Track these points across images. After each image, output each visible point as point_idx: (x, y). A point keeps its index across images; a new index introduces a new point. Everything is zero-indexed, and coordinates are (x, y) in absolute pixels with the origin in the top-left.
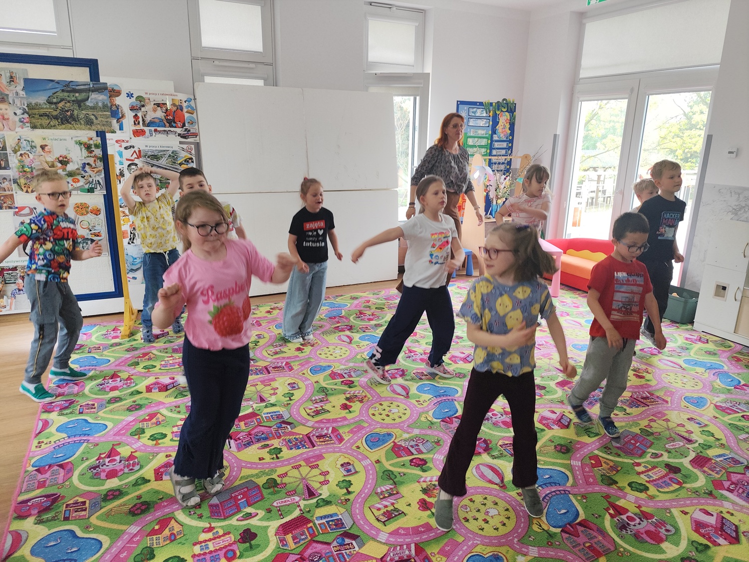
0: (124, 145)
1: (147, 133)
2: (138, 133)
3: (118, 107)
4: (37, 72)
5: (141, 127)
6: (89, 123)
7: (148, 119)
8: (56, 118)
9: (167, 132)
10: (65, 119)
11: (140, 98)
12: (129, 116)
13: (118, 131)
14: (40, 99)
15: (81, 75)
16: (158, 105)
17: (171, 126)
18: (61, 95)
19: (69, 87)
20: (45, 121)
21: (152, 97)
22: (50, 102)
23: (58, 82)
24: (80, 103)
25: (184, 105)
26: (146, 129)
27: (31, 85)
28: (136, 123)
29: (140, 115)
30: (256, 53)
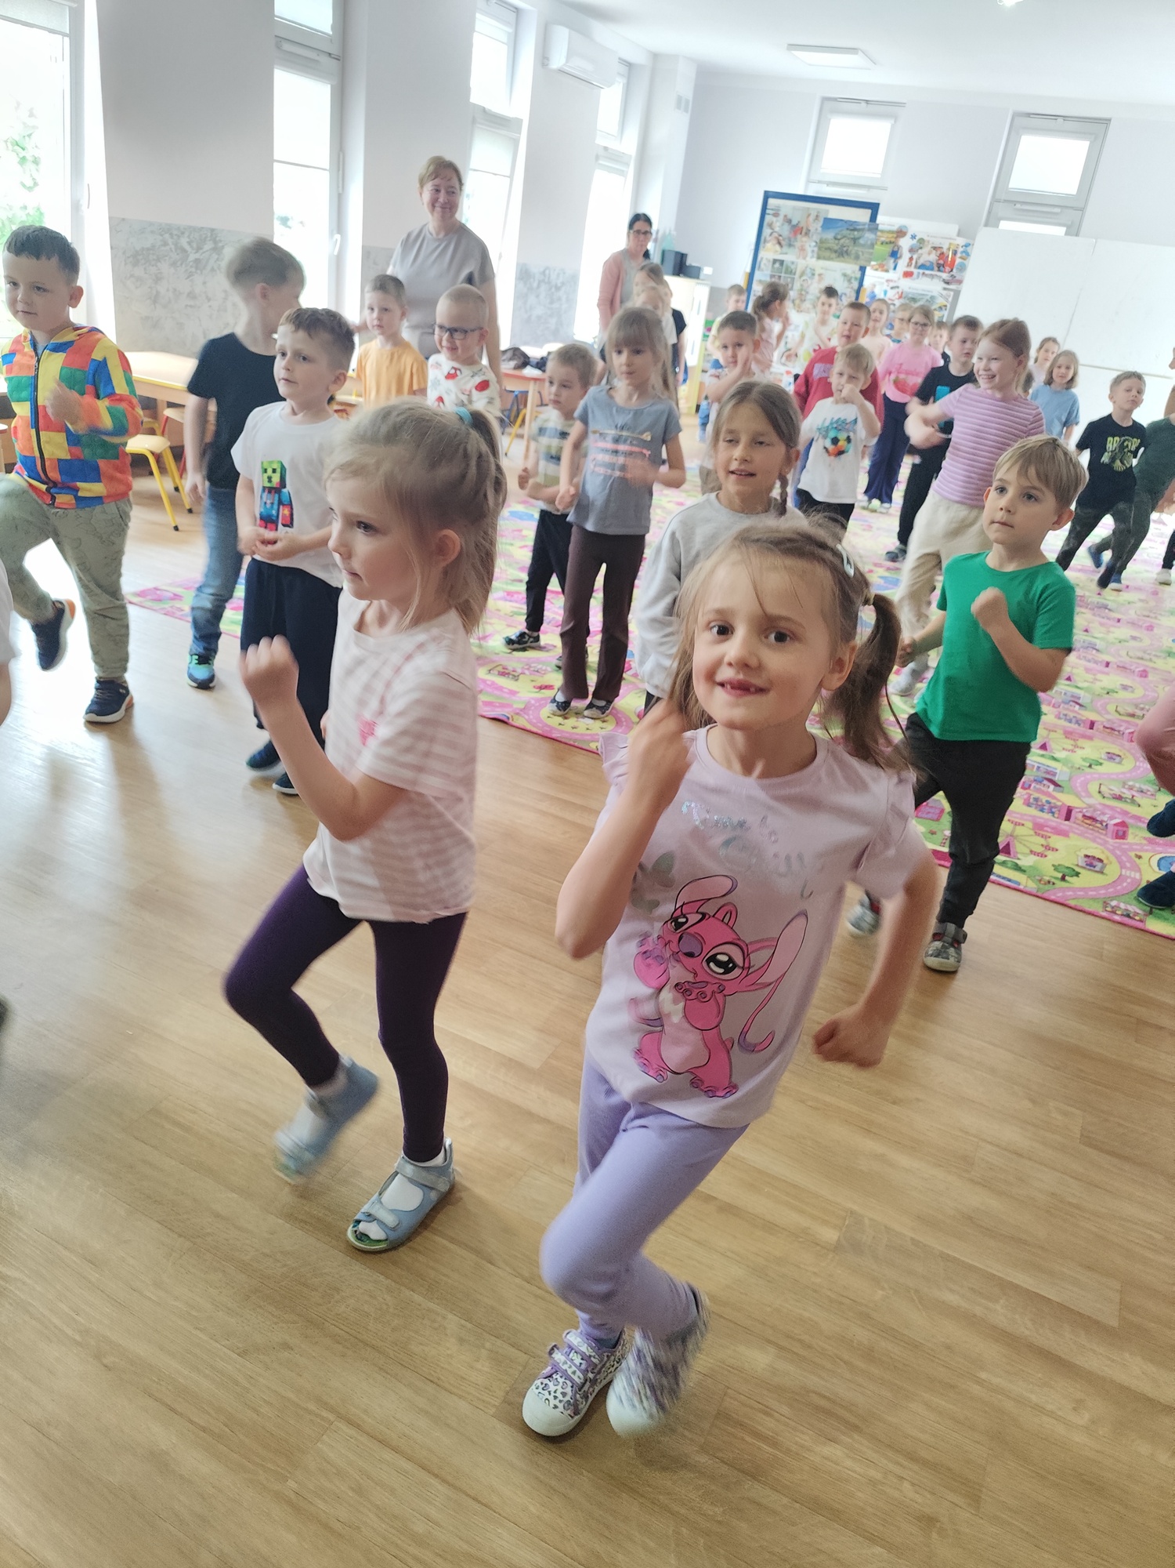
0: (892, 284)
1: (915, 275)
2: (908, 274)
3: (899, 247)
4: (835, 212)
5: (912, 269)
6: (857, 257)
7: (921, 262)
8: (836, 252)
9: (932, 276)
10: (841, 254)
11: (921, 241)
12: (906, 255)
13: (891, 271)
14: (829, 235)
15: (863, 216)
16: (935, 248)
17: (939, 270)
18: (846, 232)
19: (852, 226)
20: (827, 254)
21: (932, 240)
22: (835, 238)
23: (846, 222)
24: (855, 240)
25: (960, 250)
26: (916, 271)
27: (829, 223)
28: (909, 265)
29: (915, 257)
30: (1068, 197)
